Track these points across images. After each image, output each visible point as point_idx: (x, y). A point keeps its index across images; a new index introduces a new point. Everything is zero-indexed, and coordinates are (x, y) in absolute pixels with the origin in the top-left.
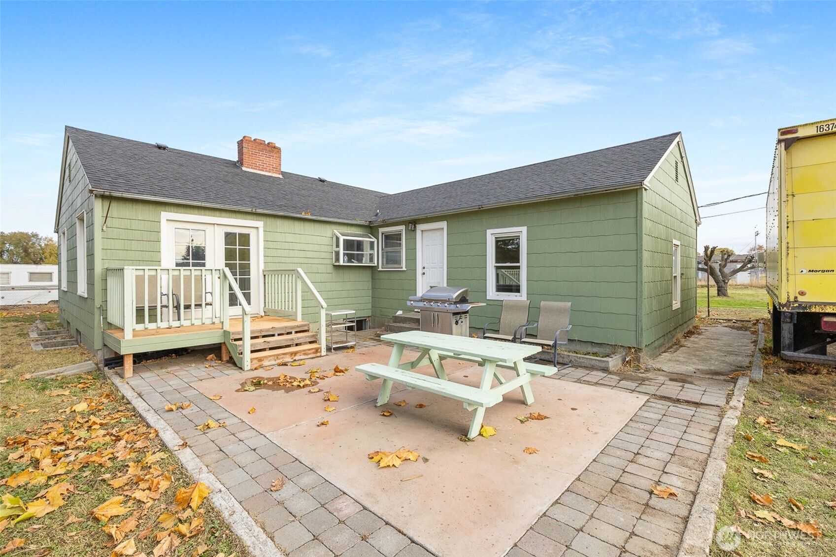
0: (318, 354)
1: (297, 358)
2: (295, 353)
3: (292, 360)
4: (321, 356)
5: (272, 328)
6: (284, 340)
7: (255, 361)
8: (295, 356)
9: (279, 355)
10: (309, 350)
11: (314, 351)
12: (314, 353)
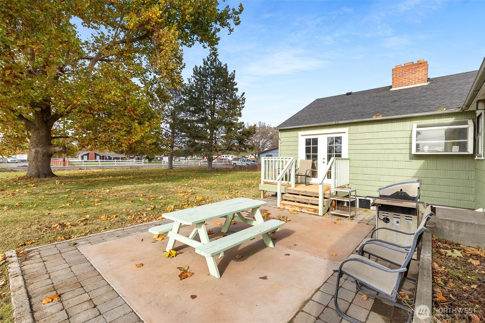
0: (316, 213)
1: (303, 211)
2: (302, 208)
3: (300, 211)
4: (318, 215)
5: (306, 191)
6: (304, 199)
7: (282, 205)
8: (302, 209)
9: (293, 205)
10: (310, 208)
11: (313, 210)
12: (313, 211)
